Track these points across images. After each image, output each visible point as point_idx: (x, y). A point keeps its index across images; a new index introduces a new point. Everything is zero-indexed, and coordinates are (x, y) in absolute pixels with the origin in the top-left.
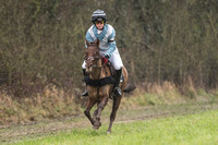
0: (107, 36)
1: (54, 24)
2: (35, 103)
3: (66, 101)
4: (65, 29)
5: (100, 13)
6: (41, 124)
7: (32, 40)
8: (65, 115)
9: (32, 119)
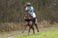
1: (45, 6)
2: (41, 24)
4: (47, 7)
5: (29, 4)
6: (42, 29)
7: (40, 10)
8: (47, 27)
9: (40, 28)
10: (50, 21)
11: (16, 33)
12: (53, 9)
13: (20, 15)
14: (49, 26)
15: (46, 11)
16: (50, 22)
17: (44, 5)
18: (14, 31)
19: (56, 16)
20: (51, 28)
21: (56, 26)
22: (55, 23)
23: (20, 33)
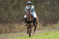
0: (32, 9)
3: (40, 25)
4: (39, 6)
8: (39, 29)
10: (43, 22)
11: (3, 37)
12: (46, 9)
13: (9, 16)
14: (42, 28)
15: (38, 11)
16: (43, 24)
17: (36, 4)
18: (2, 33)
19: (50, 17)
20: (43, 31)
21: (49, 29)
22: (48, 24)
23: (8, 36)
